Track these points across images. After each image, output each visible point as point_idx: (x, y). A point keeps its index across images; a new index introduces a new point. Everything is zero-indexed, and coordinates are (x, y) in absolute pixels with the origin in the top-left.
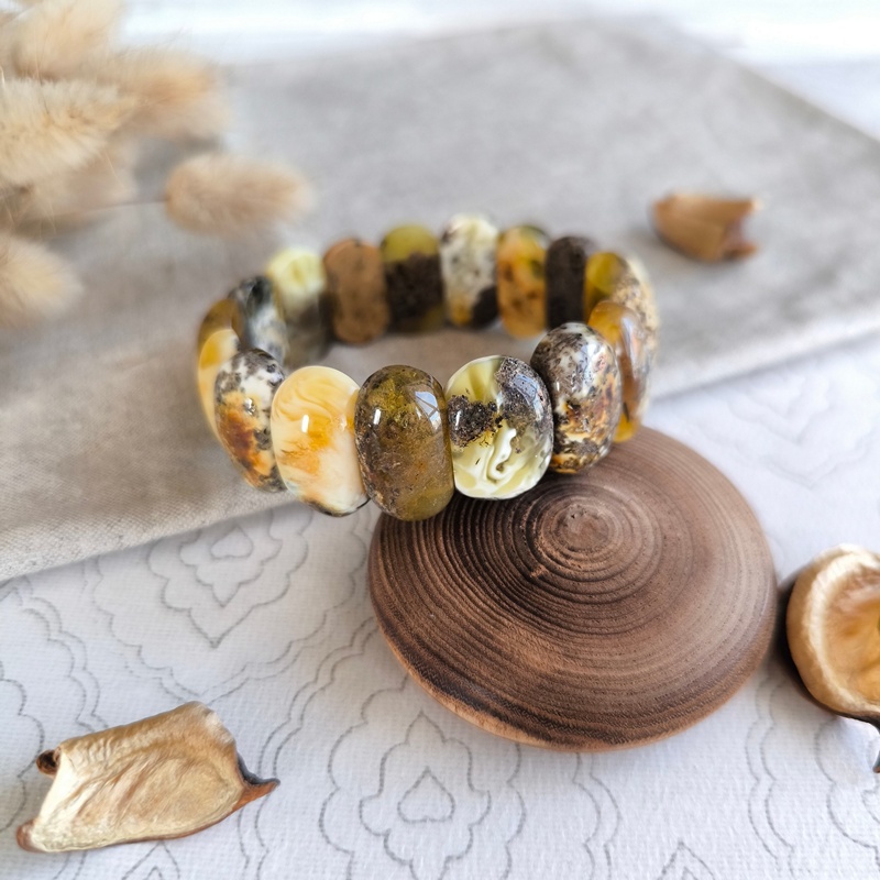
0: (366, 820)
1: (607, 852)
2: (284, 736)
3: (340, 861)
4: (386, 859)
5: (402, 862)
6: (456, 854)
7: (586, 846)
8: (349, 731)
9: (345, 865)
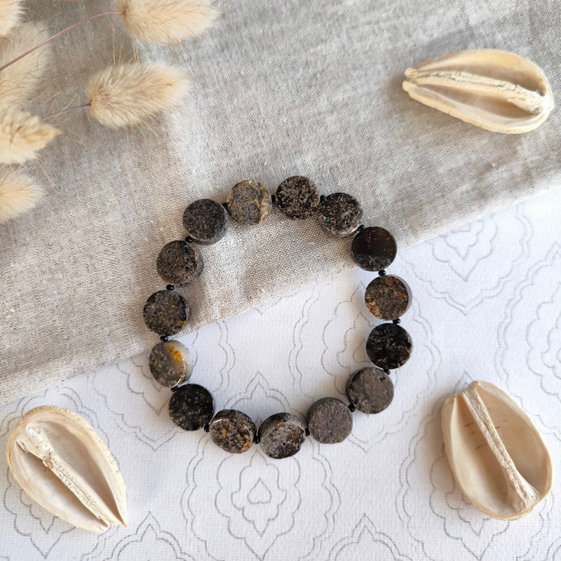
0: (234, 503)
1: (334, 518)
2: (196, 462)
3: (225, 520)
4: (244, 520)
5: (250, 521)
6: (272, 518)
7: (325, 515)
8: (225, 460)
9: (227, 523)
